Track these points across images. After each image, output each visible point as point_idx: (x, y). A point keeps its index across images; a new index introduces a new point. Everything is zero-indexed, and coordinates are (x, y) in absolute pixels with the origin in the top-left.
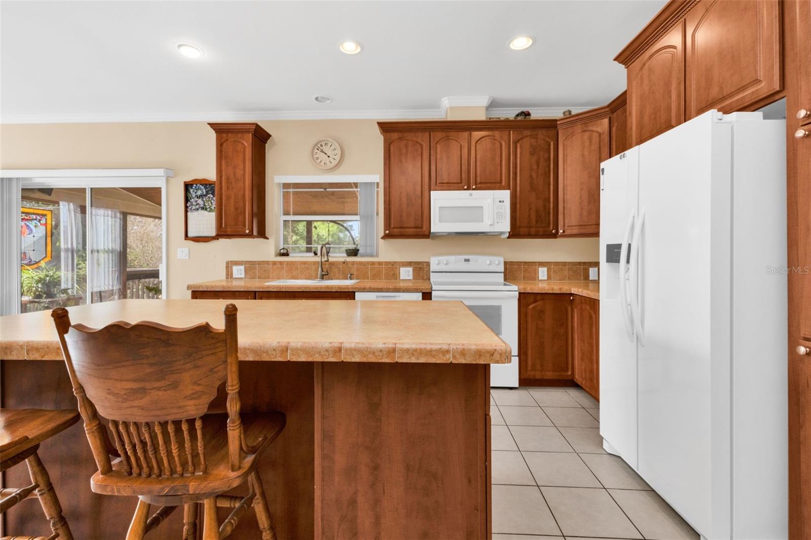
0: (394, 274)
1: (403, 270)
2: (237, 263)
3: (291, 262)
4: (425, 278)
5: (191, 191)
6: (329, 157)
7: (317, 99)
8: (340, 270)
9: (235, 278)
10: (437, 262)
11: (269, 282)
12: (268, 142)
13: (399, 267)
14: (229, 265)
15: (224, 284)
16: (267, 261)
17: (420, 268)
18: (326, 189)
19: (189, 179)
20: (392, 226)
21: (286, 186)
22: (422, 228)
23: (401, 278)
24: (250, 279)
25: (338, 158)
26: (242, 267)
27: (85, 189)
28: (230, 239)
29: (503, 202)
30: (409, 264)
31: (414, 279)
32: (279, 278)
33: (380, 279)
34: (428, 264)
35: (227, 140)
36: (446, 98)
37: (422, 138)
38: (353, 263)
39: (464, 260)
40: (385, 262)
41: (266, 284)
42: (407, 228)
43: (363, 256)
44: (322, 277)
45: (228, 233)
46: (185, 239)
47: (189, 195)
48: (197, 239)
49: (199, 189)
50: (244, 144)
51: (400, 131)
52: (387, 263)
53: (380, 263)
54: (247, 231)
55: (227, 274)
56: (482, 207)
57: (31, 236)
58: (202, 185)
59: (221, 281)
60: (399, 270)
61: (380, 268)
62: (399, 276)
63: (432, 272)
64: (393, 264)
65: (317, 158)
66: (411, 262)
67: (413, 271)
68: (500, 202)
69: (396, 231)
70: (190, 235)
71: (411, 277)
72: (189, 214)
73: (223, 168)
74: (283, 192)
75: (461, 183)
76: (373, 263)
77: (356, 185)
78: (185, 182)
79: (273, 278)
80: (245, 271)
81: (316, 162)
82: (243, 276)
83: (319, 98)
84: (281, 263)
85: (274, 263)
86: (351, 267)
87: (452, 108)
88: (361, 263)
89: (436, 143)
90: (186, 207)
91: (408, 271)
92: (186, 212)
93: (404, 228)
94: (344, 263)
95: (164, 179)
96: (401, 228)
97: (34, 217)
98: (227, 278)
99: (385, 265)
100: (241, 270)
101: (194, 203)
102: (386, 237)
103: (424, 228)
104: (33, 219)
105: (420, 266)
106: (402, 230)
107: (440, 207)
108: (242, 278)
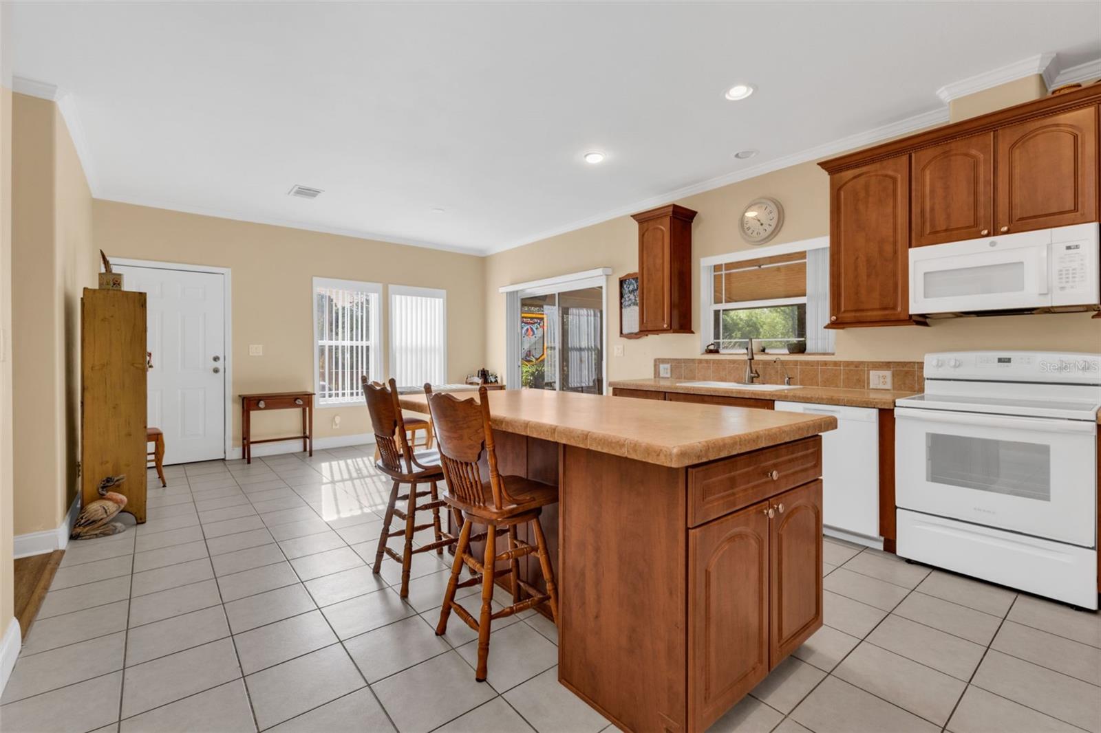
0: (859, 381)
1: (874, 375)
2: (664, 361)
3: (719, 360)
4: (916, 389)
5: (625, 286)
6: (762, 224)
7: (737, 156)
8: (777, 372)
9: (663, 378)
10: (934, 363)
11: (681, 382)
12: (694, 221)
13: (869, 370)
14: (657, 362)
15: (652, 383)
16: (693, 360)
17: (907, 372)
18: (760, 267)
19: (622, 274)
20: (843, 309)
21: (717, 268)
22: (894, 308)
23: (871, 387)
24: (677, 378)
25: (774, 223)
26: (668, 366)
27: (554, 295)
28: (658, 334)
29: (1077, 247)
30: (887, 365)
31: (894, 389)
32: (705, 380)
33: (837, 386)
34: (921, 365)
35: (647, 229)
36: (943, 88)
37: (896, 168)
38: (796, 363)
39: (997, 360)
40: (844, 362)
41: (677, 384)
42: (867, 310)
43: (810, 354)
44: (752, 381)
45: (649, 329)
46: (621, 336)
47: (624, 291)
48: (631, 336)
49: (632, 283)
50: (661, 229)
51: (857, 166)
52: (848, 364)
53: (836, 364)
54: (665, 326)
55: (655, 374)
56: (1022, 263)
57: (534, 336)
58: (633, 279)
59: (649, 380)
60: (868, 374)
61: (836, 370)
62: (868, 383)
63: (928, 379)
64: (858, 365)
65: (749, 229)
66: (889, 362)
67: (893, 375)
68: (1069, 248)
69: (849, 316)
70: (625, 332)
71: (889, 386)
72: (623, 310)
73: (645, 258)
74: (715, 276)
75: (976, 224)
76: (825, 363)
77: (802, 255)
78: (620, 279)
79: (699, 380)
80: (671, 370)
81: (746, 234)
82: (669, 375)
83: (740, 155)
84: (707, 361)
85: (700, 361)
86: (792, 368)
87: (957, 102)
88: (807, 363)
89: (923, 170)
90: (621, 303)
91: (884, 377)
92: (621, 308)
93: (862, 310)
94: (775, 362)
95: (604, 277)
96: (856, 311)
97: (536, 320)
98: (655, 377)
99: (844, 367)
100: (667, 369)
101: (627, 299)
102: (834, 325)
103: (899, 309)
104: (535, 323)
105: (906, 369)
106: (858, 314)
107: (925, 274)
108: (668, 378)
